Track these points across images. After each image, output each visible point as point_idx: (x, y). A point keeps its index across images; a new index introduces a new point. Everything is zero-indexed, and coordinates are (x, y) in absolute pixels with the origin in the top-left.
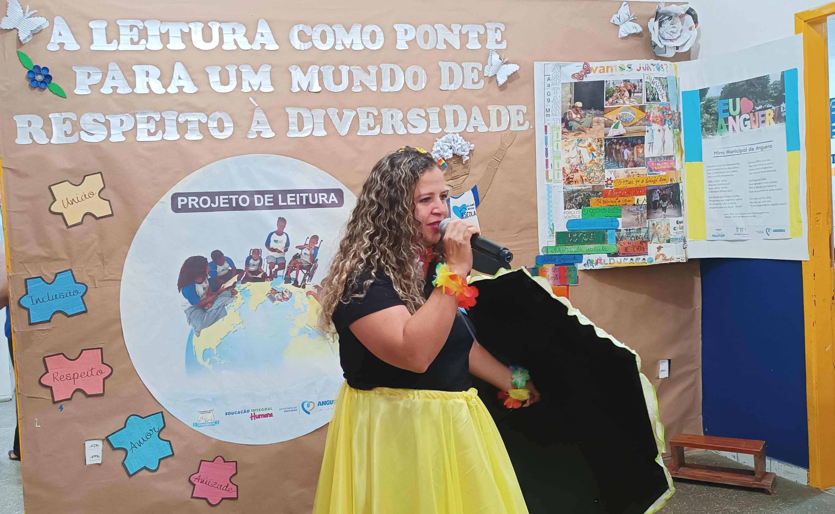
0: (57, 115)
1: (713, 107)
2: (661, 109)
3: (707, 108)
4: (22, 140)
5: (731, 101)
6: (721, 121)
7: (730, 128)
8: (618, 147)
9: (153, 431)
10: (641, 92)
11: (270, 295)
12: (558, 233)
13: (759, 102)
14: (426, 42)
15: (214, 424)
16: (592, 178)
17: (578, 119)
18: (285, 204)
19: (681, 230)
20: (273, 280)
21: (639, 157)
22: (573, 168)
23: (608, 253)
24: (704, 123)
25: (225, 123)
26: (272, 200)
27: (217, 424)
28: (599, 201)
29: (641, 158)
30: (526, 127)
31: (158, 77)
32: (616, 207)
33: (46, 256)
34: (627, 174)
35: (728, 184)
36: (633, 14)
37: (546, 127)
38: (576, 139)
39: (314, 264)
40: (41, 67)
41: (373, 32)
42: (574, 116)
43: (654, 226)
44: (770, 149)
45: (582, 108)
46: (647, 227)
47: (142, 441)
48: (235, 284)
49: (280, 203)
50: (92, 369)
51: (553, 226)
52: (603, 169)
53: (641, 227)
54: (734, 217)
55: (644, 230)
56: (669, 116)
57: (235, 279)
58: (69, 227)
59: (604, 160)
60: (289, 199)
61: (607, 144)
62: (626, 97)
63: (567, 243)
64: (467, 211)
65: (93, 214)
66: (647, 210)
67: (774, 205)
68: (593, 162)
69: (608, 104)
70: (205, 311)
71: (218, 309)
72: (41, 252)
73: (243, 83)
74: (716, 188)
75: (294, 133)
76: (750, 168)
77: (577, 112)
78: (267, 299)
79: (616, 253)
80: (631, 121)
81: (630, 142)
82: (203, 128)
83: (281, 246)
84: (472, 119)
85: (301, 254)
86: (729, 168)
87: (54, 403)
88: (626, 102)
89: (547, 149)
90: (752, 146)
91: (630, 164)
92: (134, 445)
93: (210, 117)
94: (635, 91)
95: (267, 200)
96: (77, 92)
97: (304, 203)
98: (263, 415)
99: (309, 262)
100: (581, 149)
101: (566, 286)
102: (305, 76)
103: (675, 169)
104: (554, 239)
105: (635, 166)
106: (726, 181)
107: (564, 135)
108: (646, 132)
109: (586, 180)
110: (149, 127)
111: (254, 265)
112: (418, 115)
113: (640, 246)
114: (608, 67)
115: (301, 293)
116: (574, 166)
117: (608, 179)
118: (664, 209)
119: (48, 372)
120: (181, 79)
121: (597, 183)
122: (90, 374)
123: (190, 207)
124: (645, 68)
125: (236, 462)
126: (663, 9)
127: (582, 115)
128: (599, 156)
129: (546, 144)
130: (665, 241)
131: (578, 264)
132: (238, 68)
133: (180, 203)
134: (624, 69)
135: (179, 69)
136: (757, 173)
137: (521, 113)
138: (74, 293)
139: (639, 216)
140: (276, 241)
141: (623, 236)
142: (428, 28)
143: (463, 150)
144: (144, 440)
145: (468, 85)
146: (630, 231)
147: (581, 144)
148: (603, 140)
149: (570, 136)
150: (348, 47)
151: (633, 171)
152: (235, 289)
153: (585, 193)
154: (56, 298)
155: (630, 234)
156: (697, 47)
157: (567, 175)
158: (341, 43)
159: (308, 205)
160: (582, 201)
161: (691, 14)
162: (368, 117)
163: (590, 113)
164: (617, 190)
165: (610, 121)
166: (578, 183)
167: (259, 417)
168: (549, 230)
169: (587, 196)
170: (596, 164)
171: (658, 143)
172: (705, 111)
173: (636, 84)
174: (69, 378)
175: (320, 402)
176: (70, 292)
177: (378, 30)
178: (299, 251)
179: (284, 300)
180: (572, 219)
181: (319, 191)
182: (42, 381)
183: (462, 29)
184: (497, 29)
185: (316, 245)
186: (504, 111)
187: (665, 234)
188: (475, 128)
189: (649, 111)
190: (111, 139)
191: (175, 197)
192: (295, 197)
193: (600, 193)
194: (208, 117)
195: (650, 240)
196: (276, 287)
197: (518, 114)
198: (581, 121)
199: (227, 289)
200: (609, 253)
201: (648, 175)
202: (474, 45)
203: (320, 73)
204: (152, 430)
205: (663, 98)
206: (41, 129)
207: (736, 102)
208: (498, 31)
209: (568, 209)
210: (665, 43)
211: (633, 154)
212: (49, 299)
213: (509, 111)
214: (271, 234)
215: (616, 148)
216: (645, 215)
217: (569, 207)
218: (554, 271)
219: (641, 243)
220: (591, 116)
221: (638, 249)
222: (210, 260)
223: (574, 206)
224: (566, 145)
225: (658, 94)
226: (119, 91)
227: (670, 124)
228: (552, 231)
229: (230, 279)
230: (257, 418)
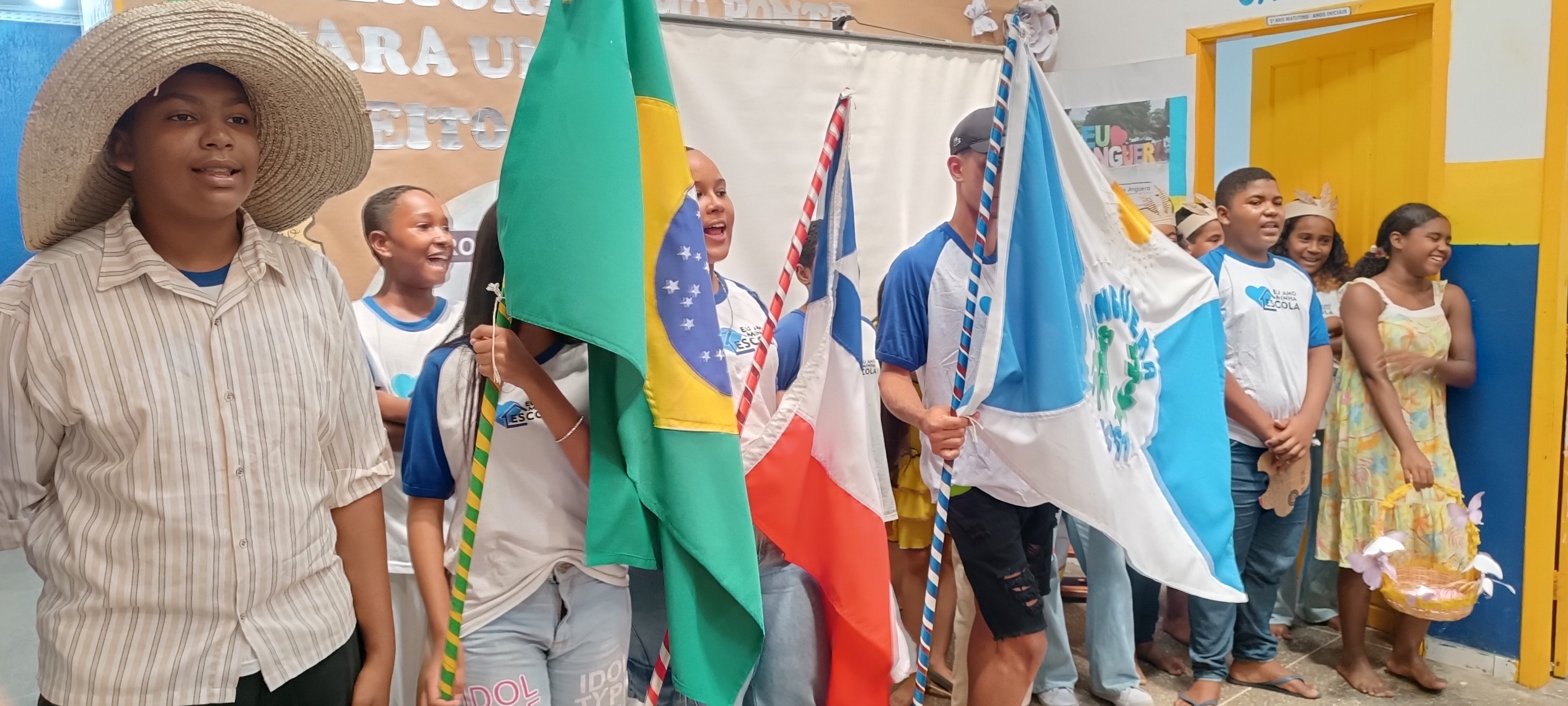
5: (1098, 128)
13: (1135, 132)
25: (496, 126)
31: (398, 49)
36: (988, 7)
41: (695, 2)
73: (522, 65)
82: (464, 132)
93: (474, 116)
120: (433, 53)
132: (514, 41)
135: (430, 38)
142: (762, 2)
161: (1052, 14)
177: (701, 1)
183: (802, 9)
207: (1105, 130)
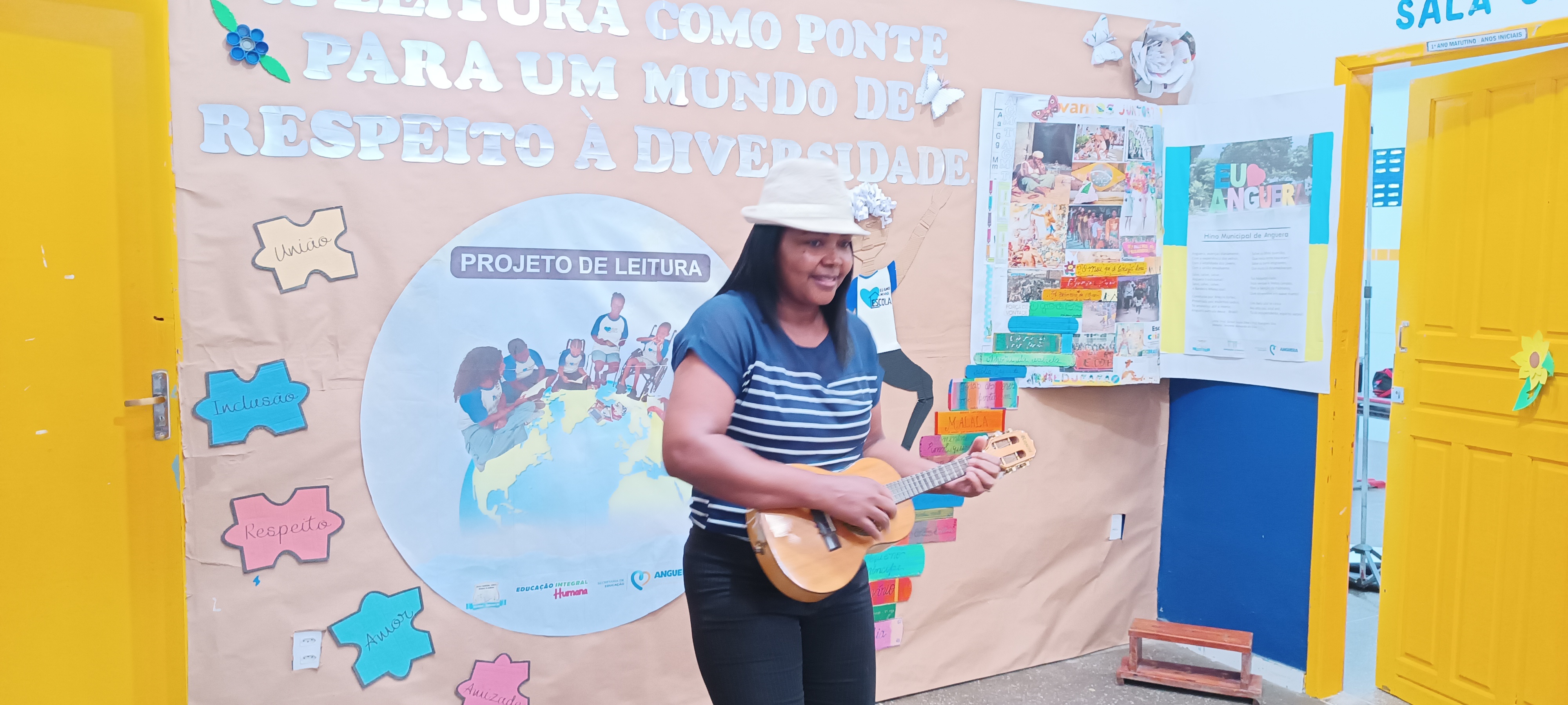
0: (273, 109)
1: (1208, 172)
2: (1145, 170)
3: (1200, 173)
4: (214, 144)
5: (1233, 166)
6: (1218, 193)
7: (1230, 203)
8: (1085, 219)
9: (404, 616)
10: (1122, 145)
11: (594, 410)
12: (997, 335)
13: (1274, 172)
14: (839, 44)
15: (498, 604)
16: (1048, 260)
17: (1036, 176)
18: (625, 273)
19: (1157, 340)
20: (599, 387)
21: (1112, 235)
22: (1022, 244)
23: (1060, 367)
24: (1194, 193)
25: (541, 143)
26: (604, 265)
27: (503, 606)
28: (1054, 293)
29: (1114, 236)
30: (964, 181)
31: (440, 63)
32: (1076, 302)
33: (243, 335)
34: (1094, 258)
35: (1220, 280)
36: (1112, 33)
37: (991, 182)
38: (1030, 202)
39: (661, 366)
40: (251, 29)
41: (767, 22)
42: (1031, 170)
43: (1124, 332)
44: (1284, 237)
45: (1044, 160)
46: (1115, 332)
47: (385, 633)
48: (542, 390)
49: (618, 272)
50: (310, 519)
51: (991, 324)
52: (1063, 249)
53: (1107, 333)
54: (1226, 326)
55: (1110, 338)
56: (1152, 181)
57: (542, 384)
58: (283, 292)
59: (1066, 236)
60: (631, 266)
61: (1072, 213)
62: (1102, 149)
63: (1007, 350)
64: (879, 298)
65: (324, 273)
66: (1117, 309)
67: (1283, 314)
68: (1050, 237)
69: (1078, 158)
70: (494, 431)
71: (513, 430)
72: (234, 330)
73: (573, 82)
74: (1203, 285)
75: (644, 166)
76: (1254, 261)
77: (1035, 166)
78: (588, 416)
79: (1071, 367)
80: (1106, 184)
81: (1102, 213)
82: (507, 147)
83: (615, 337)
84: (895, 164)
85: (644, 350)
86: (1224, 259)
87: (246, 572)
88: (1101, 156)
89: (990, 214)
90: (1259, 232)
91: (1100, 243)
92: (373, 639)
93: (519, 132)
94: (1116, 142)
95: (597, 265)
96: (308, 74)
97: (653, 273)
98: (573, 591)
99: (655, 363)
100: (1036, 218)
101: (1002, 410)
102: (665, 80)
103: (1155, 256)
104: (992, 343)
105: (1106, 248)
106: (1218, 275)
107: (1014, 196)
108: (1124, 201)
109: (1039, 262)
110: (423, 140)
111: (572, 364)
112: (823, 152)
113: (1104, 358)
114: (1082, 106)
115: (640, 408)
116: (1024, 241)
117: (1068, 262)
118: (1138, 309)
119: (238, 524)
120: (478, 68)
121: (1054, 267)
122: (306, 527)
123: (480, 269)
124: (1129, 111)
125: (529, 662)
126: (1153, 31)
127: (1042, 171)
128: (1059, 229)
129: (990, 207)
130: (1137, 354)
131: (1018, 378)
132: (566, 58)
133: (464, 263)
134: (1103, 111)
135: (475, 53)
136: (1262, 269)
137: (960, 160)
138: (287, 397)
139: (1106, 317)
140: (608, 329)
141: (1081, 344)
142: (843, 24)
143: (882, 209)
144: (388, 631)
145: (894, 114)
146: (1091, 337)
147: (1036, 211)
148: (1068, 208)
149: (1023, 198)
150: (730, 42)
151: (1102, 254)
152: (541, 399)
153: (1036, 280)
154: (257, 405)
155: (1092, 342)
156: (1189, 88)
157: (1014, 254)
158: (720, 34)
159: (659, 277)
160: (1031, 291)
161: (1187, 41)
162: (752, 150)
163: (1053, 168)
164: (1080, 279)
165: (1078, 183)
166: (1028, 265)
167: (567, 594)
168: (985, 330)
169: (1039, 285)
170: (1055, 240)
171: (1137, 217)
172: (1195, 177)
173: (1117, 133)
174: (271, 533)
175: (658, 573)
176: (280, 398)
177: (774, 21)
178: (641, 346)
179: (613, 418)
180: (1016, 315)
181: (676, 256)
182: (227, 538)
183: (889, 31)
184: (936, 35)
185: (666, 338)
186: (938, 156)
187: (1136, 344)
188: (899, 177)
189: (1130, 172)
190: (360, 155)
191: (457, 252)
192: (641, 263)
193: (1057, 282)
194: (516, 131)
195: (1117, 350)
196: (604, 398)
197: (956, 162)
198: (1039, 179)
199: (529, 399)
200: (1062, 367)
201: (1121, 262)
202: (904, 56)
203: (687, 77)
204: (402, 615)
205: (1147, 155)
206: (245, 130)
207: (1240, 169)
208: (938, 39)
209: (1011, 301)
210: (1151, 78)
211: (1104, 230)
212: (244, 407)
213: (944, 155)
214: (603, 317)
215: (1082, 220)
216: (1114, 316)
217: (1013, 299)
218: (988, 389)
219: (1105, 354)
220: (1053, 174)
221: (1100, 362)
222: (506, 353)
223: (1020, 298)
224: (1016, 211)
225: (1142, 149)
226: (377, 79)
227: (1153, 192)
228: (989, 332)
229: (535, 384)
230: (564, 596)
